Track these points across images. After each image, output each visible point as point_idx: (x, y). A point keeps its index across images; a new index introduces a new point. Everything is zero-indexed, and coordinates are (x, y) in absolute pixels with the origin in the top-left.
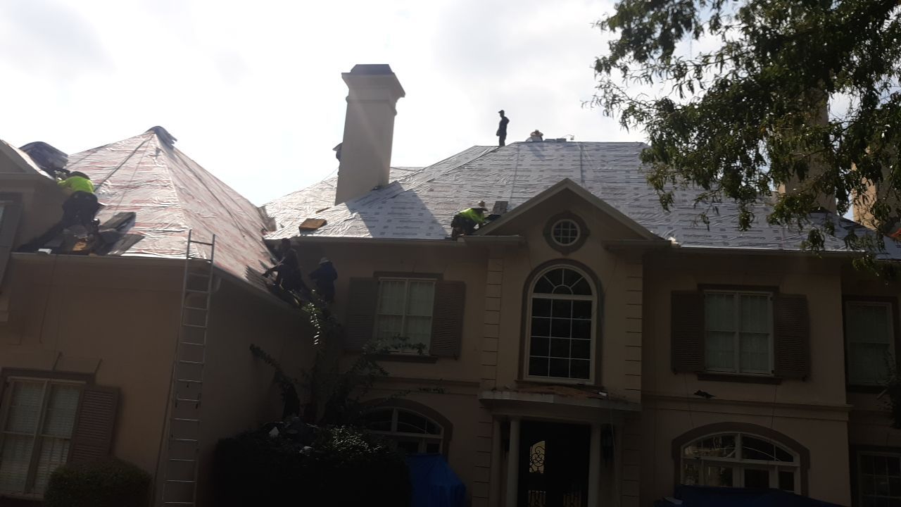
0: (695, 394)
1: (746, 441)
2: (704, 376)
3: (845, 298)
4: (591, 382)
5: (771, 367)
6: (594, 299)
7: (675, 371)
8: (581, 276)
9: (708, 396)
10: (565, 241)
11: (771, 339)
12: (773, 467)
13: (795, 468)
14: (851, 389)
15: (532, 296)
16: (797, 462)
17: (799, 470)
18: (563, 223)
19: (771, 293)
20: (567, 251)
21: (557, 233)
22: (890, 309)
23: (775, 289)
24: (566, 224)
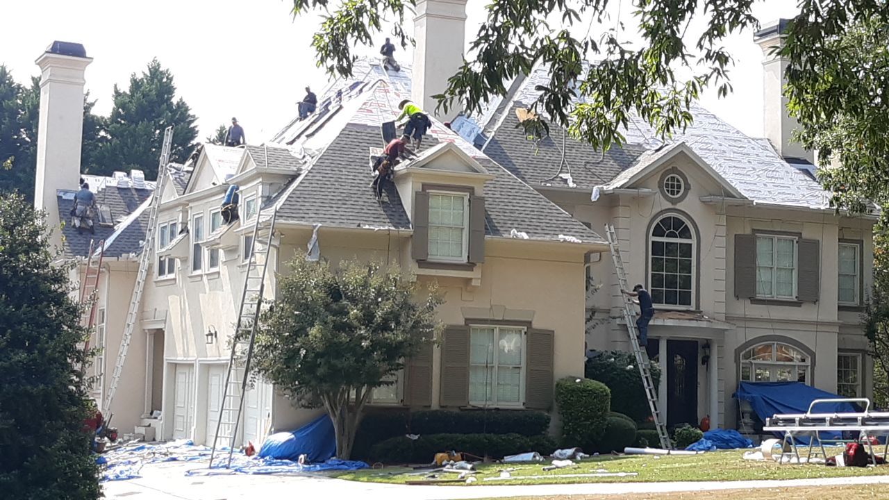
2: (755, 301)
3: (840, 240)
4: (693, 308)
5: (795, 294)
6: (693, 242)
7: (737, 297)
8: (684, 223)
10: (673, 193)
11: (796, 273)
12: (794, 366)
13: (807, 366)
15: (652, 239)
16: (809, 363)
18: (671, 177)
19: (797, 238)
20: (674, 202)
21: (667, 185)
22: (858, 250)
23: (799, 234)
24: (673, 178)
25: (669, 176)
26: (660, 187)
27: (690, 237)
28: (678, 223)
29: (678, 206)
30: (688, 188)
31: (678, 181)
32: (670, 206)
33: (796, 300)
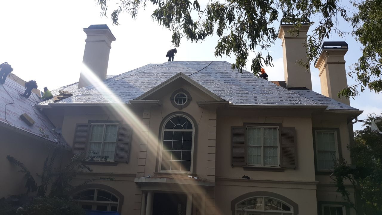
0: (242, 177)
2: (246, 168)
3: (314, 128)
4: (191, 172)
5: (279, 163)
6: (193, 131)
7: (233, 166)
8: (187, 120)
9: (248, 178)
10: (180, 103)
11: (278, 149)
12: (280, 213)
13: (291, 214)
15: (164, 130)
16: (292, 211)
18: (180, 94)
19: (278, 127)
20: (181, 108)
21: (177, 99)
22: (336, 134)
23: (280, 125)
24: (181, 95)
25: (179, 93)
26: (172, 100)
27: (191, 128)
28: (183, 120)
29: (184, 110)
30: (190, 100)
31: (184, 96)
32: (177, 110)
33: (279, 167)
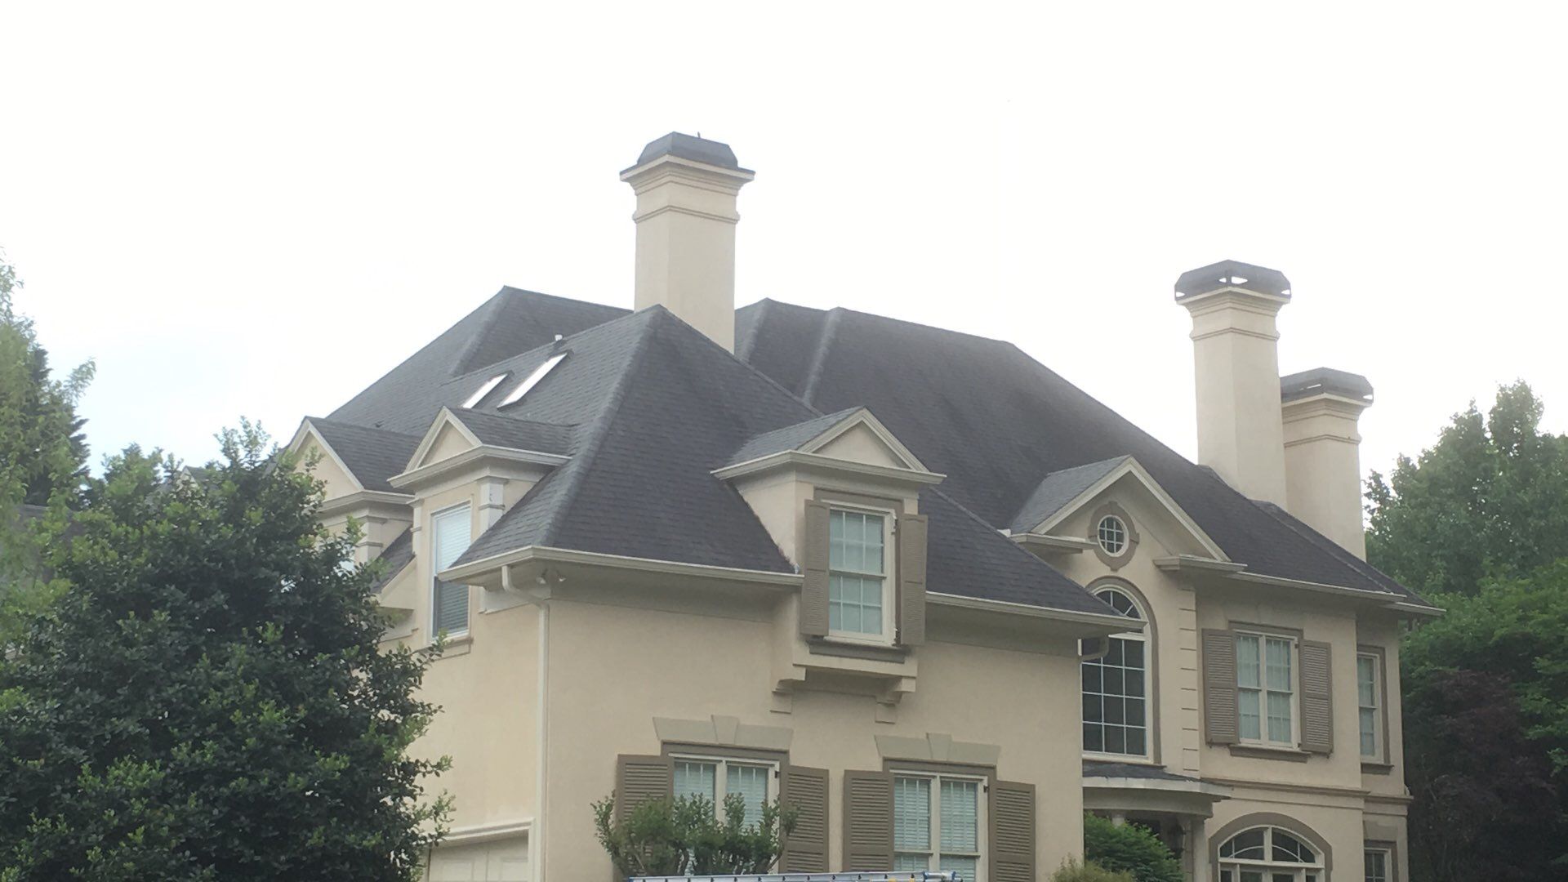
1: (1278, 837)
2: (1237, 750)
3: (1360, 647)
4: (1148, 759)
5: (1295, 738)
6: (1146, 638)
7: (1210, 743)
8: (1132, 603)
10: (1112, 548)
11: (1296, 700)
12: (1299, 869)
13: (1318, 870)
14: (1366, 768)
16: (1319, 863)
17: (1323, 871)
18: (1109, 519)
19: (1295, 638)
20: (1115, 565)
21: (1102, 534)
22: (1378, 663)
23: (1300, 632)
24: (1110, 522)
25: (1106, 517)
26: (1092, 536)
27: (1141, 630)
28: (1122, 603)
30: (1135, 542)
31: (1119, 526)
32: (1107, 571)
33: (1296, 749)
